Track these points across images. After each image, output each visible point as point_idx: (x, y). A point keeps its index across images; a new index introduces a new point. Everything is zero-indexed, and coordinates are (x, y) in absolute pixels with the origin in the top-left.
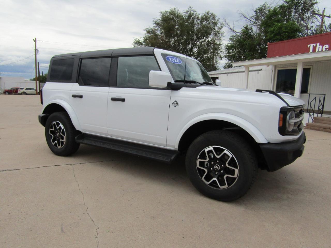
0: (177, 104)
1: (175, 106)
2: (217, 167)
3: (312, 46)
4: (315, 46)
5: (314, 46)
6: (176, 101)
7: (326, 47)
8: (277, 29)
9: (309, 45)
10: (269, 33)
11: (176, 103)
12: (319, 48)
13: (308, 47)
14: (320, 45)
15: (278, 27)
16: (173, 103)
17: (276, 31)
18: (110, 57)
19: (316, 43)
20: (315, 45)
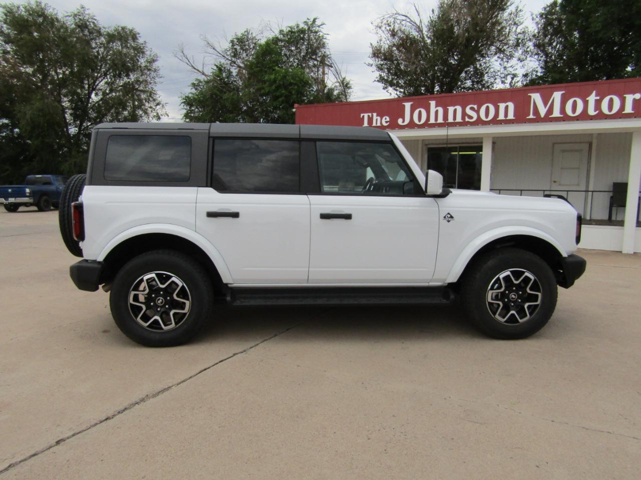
0: (452, 217)
1: (449, 221)
2: (513, 296)
3: (366, 115)
4: (371, 116)
5: (369, 116)
6: (449, 214)
7: (386, 119)
8: (279, 78)
9: (362, 115)
10: (267, 83)
11: (449, 216)
12: (377, 119)
13: (361, 117)
14: (377, 116)
15: (282, 75)
16: (445, 217)
17: (280, 81)
19: (372, 112)
20: (370, 114)
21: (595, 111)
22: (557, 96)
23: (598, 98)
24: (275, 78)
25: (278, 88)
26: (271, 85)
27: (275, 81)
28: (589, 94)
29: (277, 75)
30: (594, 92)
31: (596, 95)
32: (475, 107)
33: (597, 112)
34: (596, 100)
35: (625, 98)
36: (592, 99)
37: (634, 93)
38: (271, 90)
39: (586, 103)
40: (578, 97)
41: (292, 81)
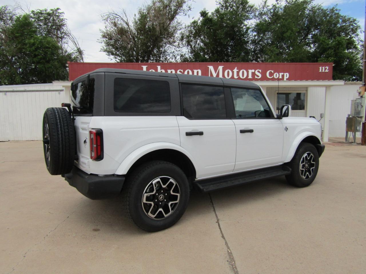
0: (287, 129)
1: (286, 131)
6: (286, 127)
8: (38, 42)
16: (285, 129)
17: (38, 44)
18: (222, 87)
21: (237, 76)
22: (221, 68)
23: (238, 70)
24: (34, 42)
25: (36, 49)
26: (31, 47)
27: (34, 44)
28: (234, 68)
29: (35, 40)
30: (236, 68)
31: (237, 69)
32: (182, 71)
33: (238, 77)
34: (237, 72)
35: (248, 71)
36: (235, 70)
37: (252, 69)
38: (31, 50)
39: (233, 72)
40: (230, 69)
41: (47, 45)
